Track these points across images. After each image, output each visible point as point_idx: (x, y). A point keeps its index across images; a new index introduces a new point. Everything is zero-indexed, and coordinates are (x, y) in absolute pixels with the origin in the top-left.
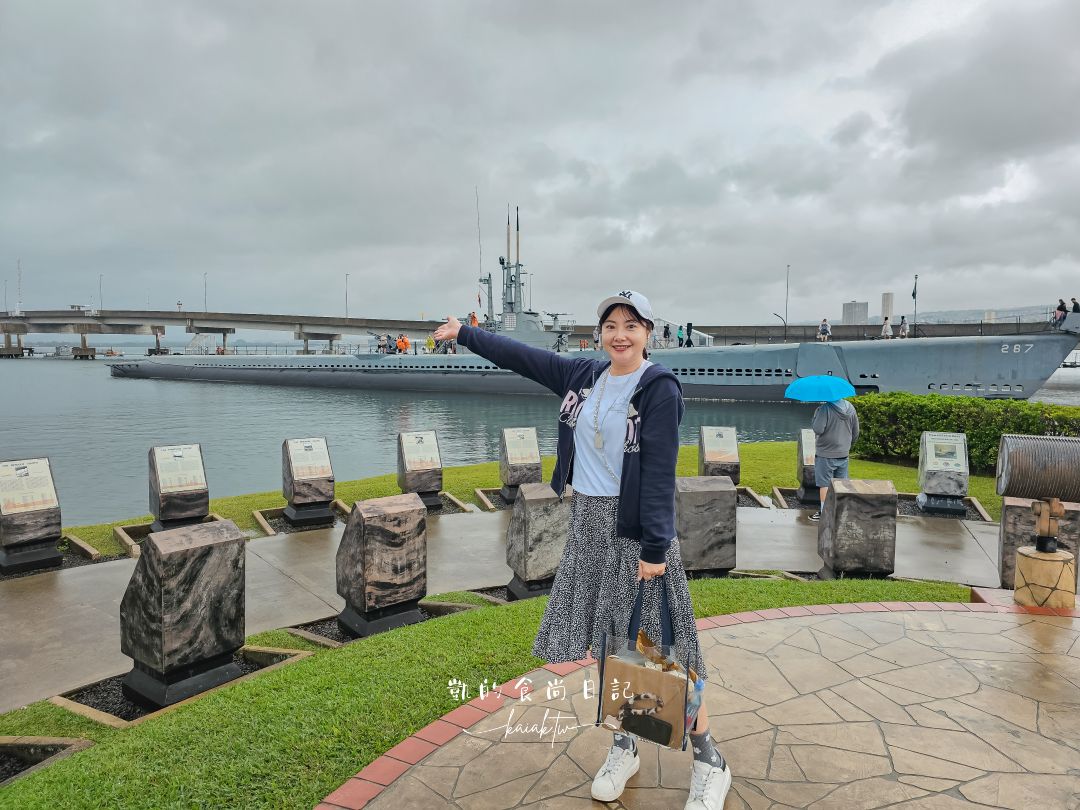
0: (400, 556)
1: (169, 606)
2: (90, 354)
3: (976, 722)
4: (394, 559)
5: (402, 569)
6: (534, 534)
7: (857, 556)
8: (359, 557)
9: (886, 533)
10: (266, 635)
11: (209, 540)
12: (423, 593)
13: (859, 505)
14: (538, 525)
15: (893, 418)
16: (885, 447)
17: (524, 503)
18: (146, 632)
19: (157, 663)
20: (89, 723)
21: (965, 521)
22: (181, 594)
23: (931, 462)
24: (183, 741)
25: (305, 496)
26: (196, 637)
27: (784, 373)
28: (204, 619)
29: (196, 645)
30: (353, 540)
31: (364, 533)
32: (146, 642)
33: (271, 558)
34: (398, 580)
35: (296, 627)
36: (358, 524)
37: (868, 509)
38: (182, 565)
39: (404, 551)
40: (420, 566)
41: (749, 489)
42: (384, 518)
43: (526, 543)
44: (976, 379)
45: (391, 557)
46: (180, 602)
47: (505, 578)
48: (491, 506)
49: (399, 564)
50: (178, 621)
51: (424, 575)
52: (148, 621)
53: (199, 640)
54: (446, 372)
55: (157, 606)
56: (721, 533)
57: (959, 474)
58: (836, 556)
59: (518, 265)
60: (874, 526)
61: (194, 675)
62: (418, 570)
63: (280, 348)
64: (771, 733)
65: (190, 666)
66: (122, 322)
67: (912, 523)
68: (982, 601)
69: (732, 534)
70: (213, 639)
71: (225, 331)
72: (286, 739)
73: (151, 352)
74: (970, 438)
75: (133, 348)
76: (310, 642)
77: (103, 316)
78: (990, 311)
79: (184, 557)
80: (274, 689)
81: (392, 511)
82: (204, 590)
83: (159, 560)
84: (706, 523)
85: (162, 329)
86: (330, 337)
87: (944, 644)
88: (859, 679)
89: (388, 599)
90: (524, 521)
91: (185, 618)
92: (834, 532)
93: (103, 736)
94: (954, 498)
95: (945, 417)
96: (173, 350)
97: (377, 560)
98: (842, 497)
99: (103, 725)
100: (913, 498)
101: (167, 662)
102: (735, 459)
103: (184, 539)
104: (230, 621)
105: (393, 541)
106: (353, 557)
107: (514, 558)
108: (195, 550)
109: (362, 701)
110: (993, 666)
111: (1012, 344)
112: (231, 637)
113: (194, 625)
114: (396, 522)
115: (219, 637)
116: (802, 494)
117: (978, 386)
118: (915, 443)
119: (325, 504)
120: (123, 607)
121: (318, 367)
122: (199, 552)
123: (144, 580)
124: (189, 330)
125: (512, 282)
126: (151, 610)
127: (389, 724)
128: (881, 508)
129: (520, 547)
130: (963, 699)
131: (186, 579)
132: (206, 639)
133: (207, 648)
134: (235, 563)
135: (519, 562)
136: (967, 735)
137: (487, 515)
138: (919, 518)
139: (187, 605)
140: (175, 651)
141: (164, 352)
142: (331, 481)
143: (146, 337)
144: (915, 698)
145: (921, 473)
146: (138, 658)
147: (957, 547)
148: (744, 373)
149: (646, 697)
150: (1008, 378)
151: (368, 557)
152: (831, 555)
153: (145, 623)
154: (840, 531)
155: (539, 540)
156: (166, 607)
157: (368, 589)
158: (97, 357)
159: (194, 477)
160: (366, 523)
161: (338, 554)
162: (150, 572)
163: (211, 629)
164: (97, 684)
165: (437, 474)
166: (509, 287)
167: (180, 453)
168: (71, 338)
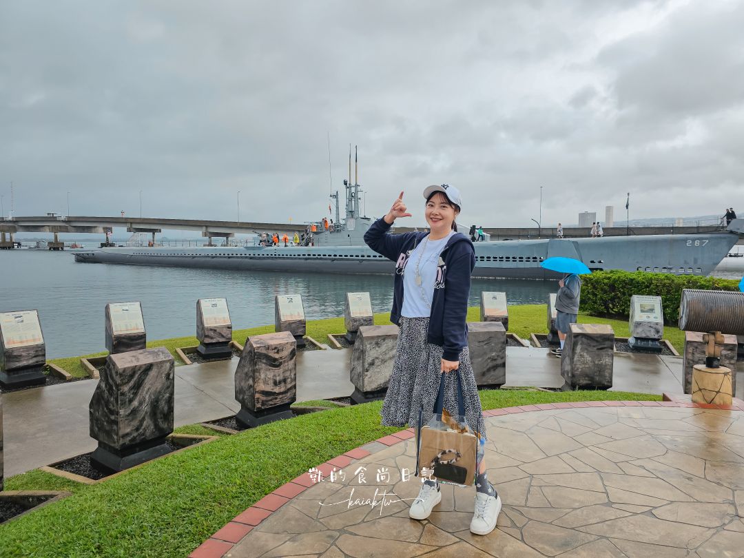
0: (278, 373)
1: (123, 404)
2: (60, 246)
3: (664, 472)
4: (275, 376)
5: (280, 382)
6: (369, 360)
7: (587, 375)
8: (251, 374)
9: (607, 360)
10: (187, 427)
11: (150, 360)
12: (294, 399)
13: (589, 341)
14: (372, 353)
15: (612, 287)
16: (607, 308)
17: (362, 338)
18: (108, 422)
19: (115, 443)
20: (69, 482)
21: (660, 355)
22: (132, 396)
23: (637, 315)
24: (134, 489)
25: (212, 338)
26: (141, 425)
27: (538, 259)
28: (146, 413)
29: (141, 430)
30: (247, 363)
31: (255, 358)
32: (107, 428)
33: (189, 378)
34: (277, 390)
35: (207, 423)
36: (250, 352)
37: (595, 344)
38: (132, 376)
39: (281, 370)
40: (292, 381)
41: (514, 335)
42: (268, 348)
43: (363, 366)
44: (669, 264)
45: (272, 374)
46: (131, 401)
47: (349, 391)
48: (339, 345)
49: (278, 379)
50: (129, 414)
51: (295, 387)
52: (108, 414)
53: (143, 427)
54: (306, 259)
55: (115, 404)
56: (495, 360)
57: (657, 324)
58: (573, 376)
59: (357, 186)
60: (598, 355)
61: (140, 451)
62: (291, 383)
63: (192, 242)
64: (528, 479)
65: (137, 445)
66: (82, 224)
67: (625, 357)
68: (670, 401)
69: (503, 361)
70: (152, 427)
71: (154, 231)
72: (204, 487)
73: (103, 245)
74: (664, 301)
75: (90, 242)
76: (217, 431)
77: (69, 220)
78: (679, 219)
79: (134, 370)
80: (195, 458)
81: (273, 343)
82: (147, 393)
83: (117, 372)
84: (485, 353)
85: (110, 229)
86: (227, 235)
87: (644, 426)
88: (587, 447)
89: (271, 403)
90: (362, 351)
91: (134, 412)
92: (572, 359)
93: (79, 490)
94: (654, 340)
95: (647, 287)
96: (117, 244)
97: (263, 376)
98: (577, 335)
99: (78, 483)
100: (626, 341)
101: (121, 442)
102: (505, 314)
103: (133, 359)
104: (164, 415)
105: (274, 363)
106: (246, 374)
107: (356, 377)
108: (141, 366)
109: (255, 464)
110: (676, 439)
111: (694, 240)
112: (165, 426)
113: (140, 417)
114: (276, 351)
115: (156, 426)
116: (550, 338)
117: (671, 269)
118: (627, 304)
119: (225, 343)
120: (91, 406)
121: (218, 255)
122: (144, 367)
123: (106, 386)
124: (129, 230)
125: (353, 197)
126: (111, 407)
127: (273, 477)
128: (603, 343)
129: (359, 369)
130: (656, 459)
131: (134, 386)
132: (148, 427)
133: (148, 433)
134: (168, 376)
135: (359, 379)
136: (658, 480)
137: (336, 351)
138: (630, 354)
139: (135, 403)
140: (127, 434)
141: (112, 245)
142: (229, 327)
143: (99, 235)
144: (623, 458)
145: (631, 324)
146: (101, 439)
147: (656, 372)
148: (511, 259)
149: (450, 451)
150: (692, 264)
151: (257, 374)
152: (570, 375)
153: (107, 416)
154: (575, 359)
155: (372, 364)
156: (122, 404)
157: (257, 396)
158: (65, 248)
159: (136, 324)
160: (256, 351)
161: (236, 373)
162: (111, 381)
163: (151, 420)
164: (73, 459)
165: (302, 324)
166: (350, 200)
167: (127, 308)
168: (47, 236)
